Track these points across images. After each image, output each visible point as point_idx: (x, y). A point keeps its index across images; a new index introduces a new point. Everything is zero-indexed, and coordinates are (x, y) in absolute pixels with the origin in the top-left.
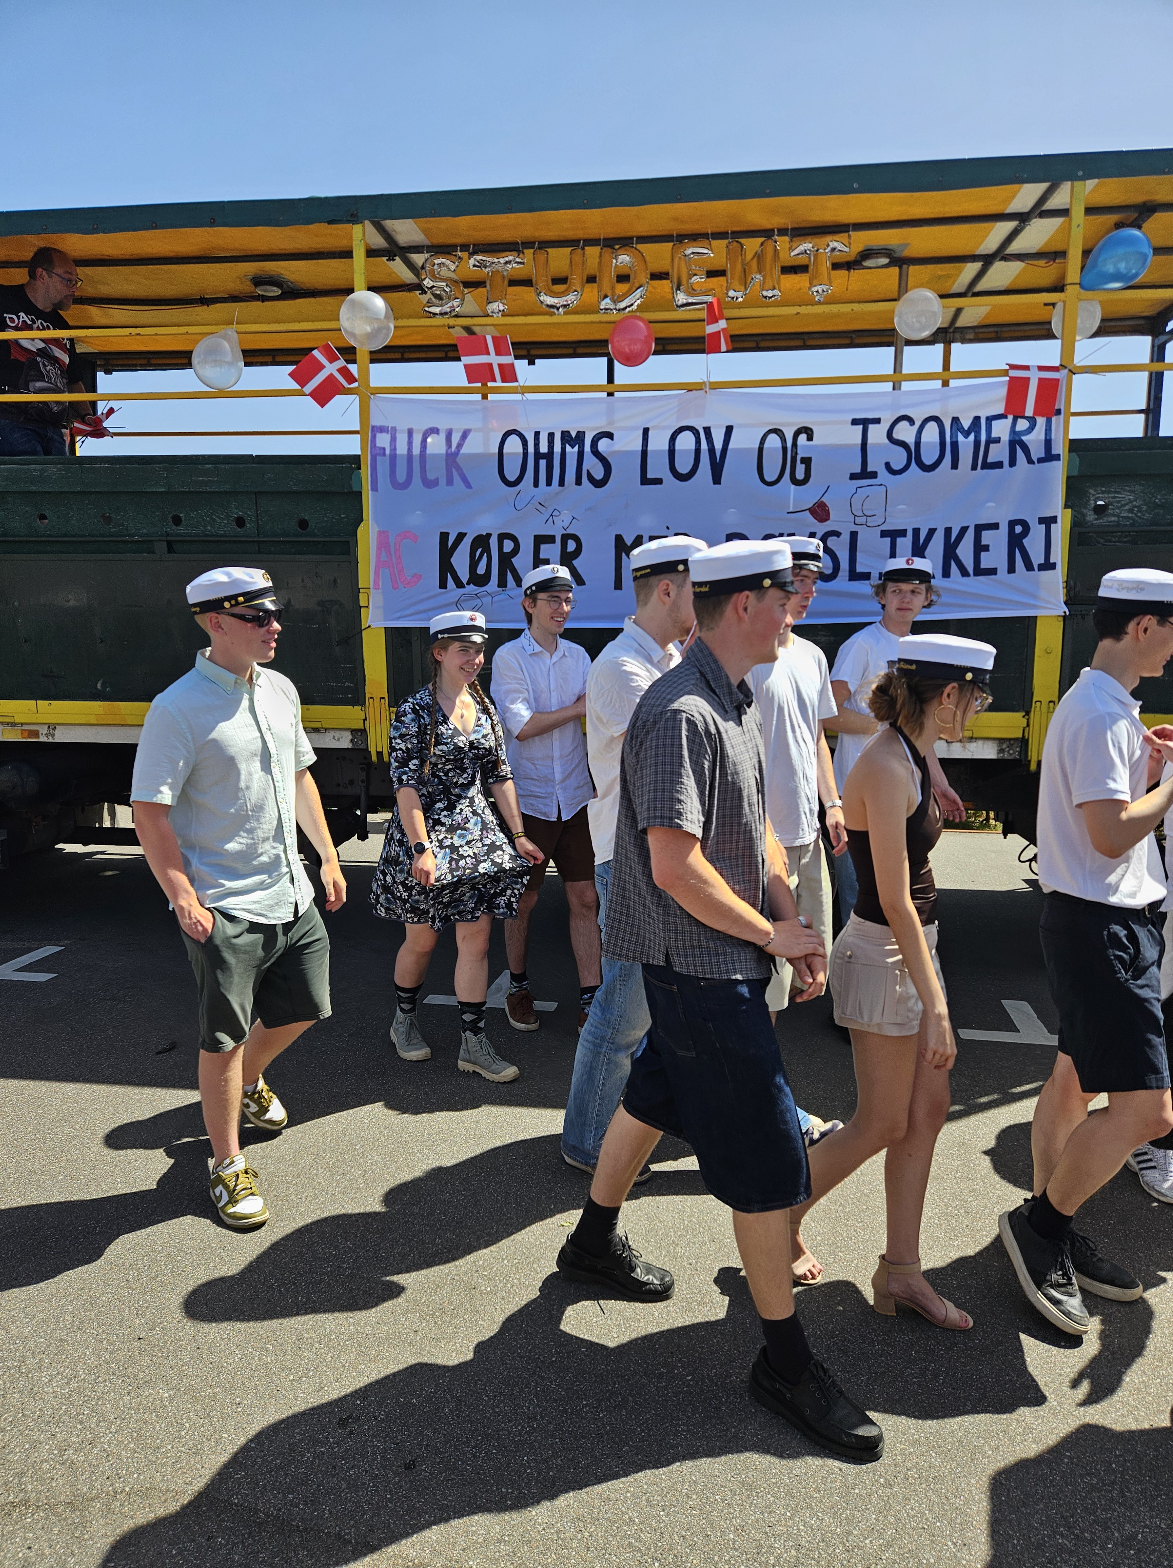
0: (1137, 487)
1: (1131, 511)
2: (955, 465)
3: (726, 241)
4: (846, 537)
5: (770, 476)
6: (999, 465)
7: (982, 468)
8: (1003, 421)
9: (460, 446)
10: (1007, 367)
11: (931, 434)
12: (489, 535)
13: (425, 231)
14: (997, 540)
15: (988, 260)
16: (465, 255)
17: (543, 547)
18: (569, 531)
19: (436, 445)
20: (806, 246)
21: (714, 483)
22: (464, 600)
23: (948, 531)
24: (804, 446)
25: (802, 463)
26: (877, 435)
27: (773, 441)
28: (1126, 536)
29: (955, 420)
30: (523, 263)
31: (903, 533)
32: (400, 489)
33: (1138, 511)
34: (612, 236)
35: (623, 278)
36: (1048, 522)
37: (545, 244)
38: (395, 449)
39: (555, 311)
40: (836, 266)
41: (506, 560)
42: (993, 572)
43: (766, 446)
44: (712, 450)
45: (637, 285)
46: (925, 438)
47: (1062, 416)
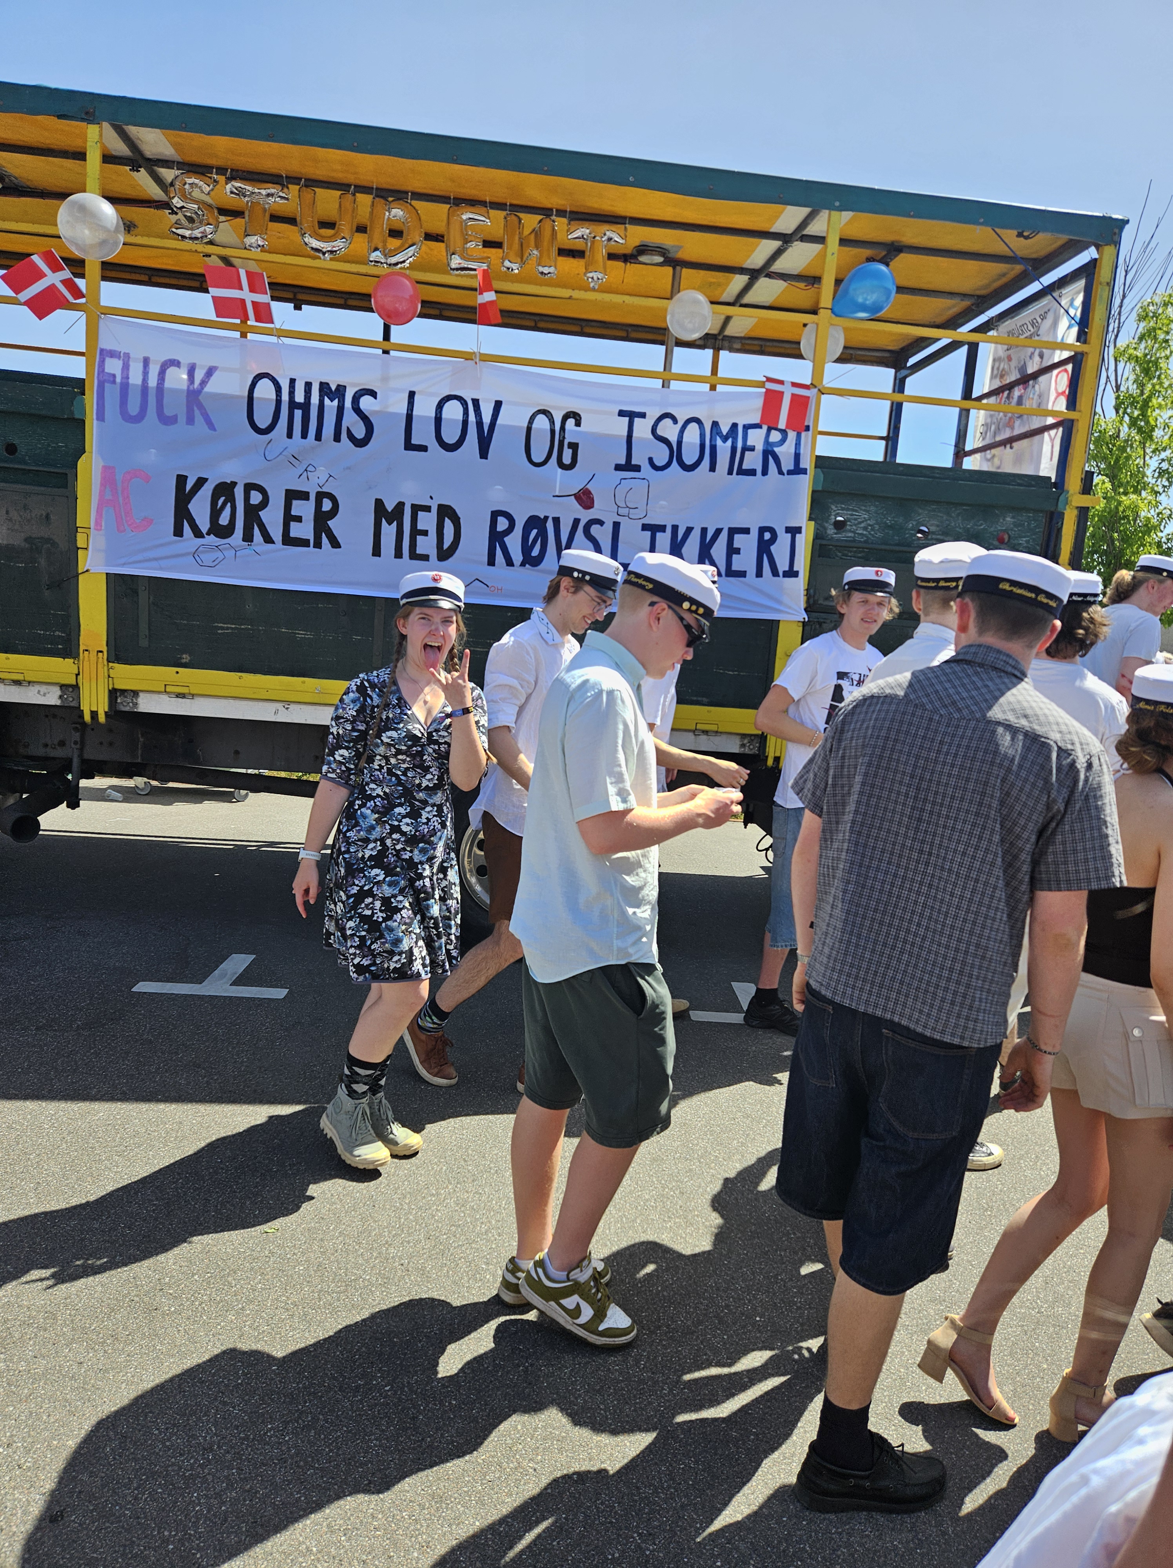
0: (873, 508)
1: (865, 529)
2: (713, 468)
3: (504, 213)
4: (609, 527)
5: (538, 457)
6: (752, 472)
7: (737, 474)
8: (758, 430)
9: (204, 383)
10: (764, 379)
11: (692, 435)
12: (234, 484)
13: (175, 145)
14: (748, 544)
15: (754, 274)
16: (221, 179)
17: (295, 503)
18: (325, 489)
19: (178, 378)
20: (583, 231)
21: (481, 458)
22: (203, 552)
23: (704, 531)
24: (571, 431)
25: (569, 448)
26: (642, 429)
27: (542, 422)
28: (860, 552)
29: (715, 424)
30: (287, 199)
31: (662, 528)
32: (132, 422)
33: (872, 530)
34: (385, 186)
35: (395, 233)
36: (794, 531)
37: (312, 183)
38: (128, 378)
39: (321, 255)
40: (612, 256)
41: (253, 514)
42: (742, 574)
43: (534, 426)
44: (480, 424)
45: (410, 242)
46: (685, 439)
47: (810, 433)
